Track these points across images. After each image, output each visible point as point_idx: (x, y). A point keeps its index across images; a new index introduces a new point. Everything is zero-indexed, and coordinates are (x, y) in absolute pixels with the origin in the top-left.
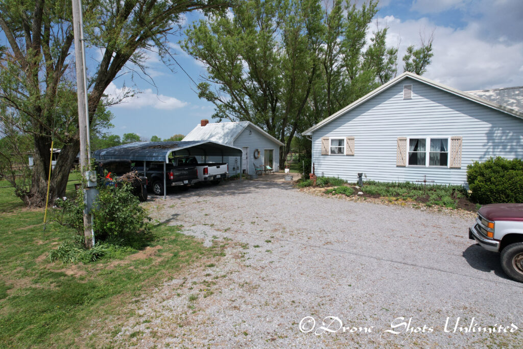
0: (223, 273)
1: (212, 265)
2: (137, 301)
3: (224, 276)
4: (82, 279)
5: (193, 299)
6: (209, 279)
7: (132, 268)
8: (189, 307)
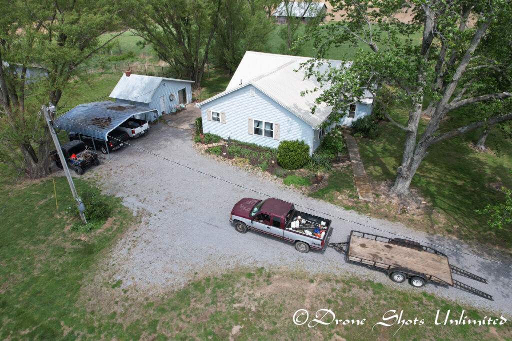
0: (139, 235)
1: (136, 230)
2: (111, 251)
3: (140, 237)
4: (89, 242)
5: (129, 249)
6: (134, 239)
7: (105, 233)
8: (128, 253)
